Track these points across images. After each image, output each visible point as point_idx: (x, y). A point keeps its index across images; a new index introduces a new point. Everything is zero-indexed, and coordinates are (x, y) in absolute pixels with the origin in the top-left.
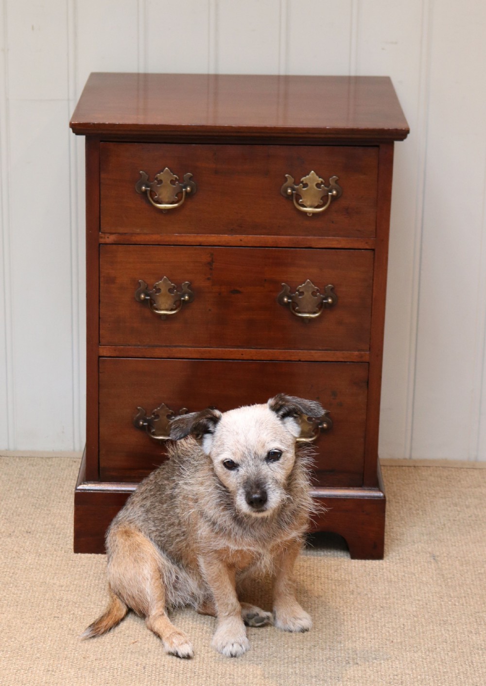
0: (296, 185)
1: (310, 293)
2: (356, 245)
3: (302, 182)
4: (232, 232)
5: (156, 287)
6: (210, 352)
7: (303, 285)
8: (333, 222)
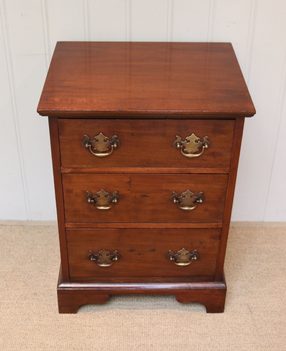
0: (183, 141)
1: (189, 196)
2: (218, 172)
3: (186, 140)
4: (143, 166)
5: (97, 194)
6: (130, 225)
7: (185, 192)
8: (204, 160)
